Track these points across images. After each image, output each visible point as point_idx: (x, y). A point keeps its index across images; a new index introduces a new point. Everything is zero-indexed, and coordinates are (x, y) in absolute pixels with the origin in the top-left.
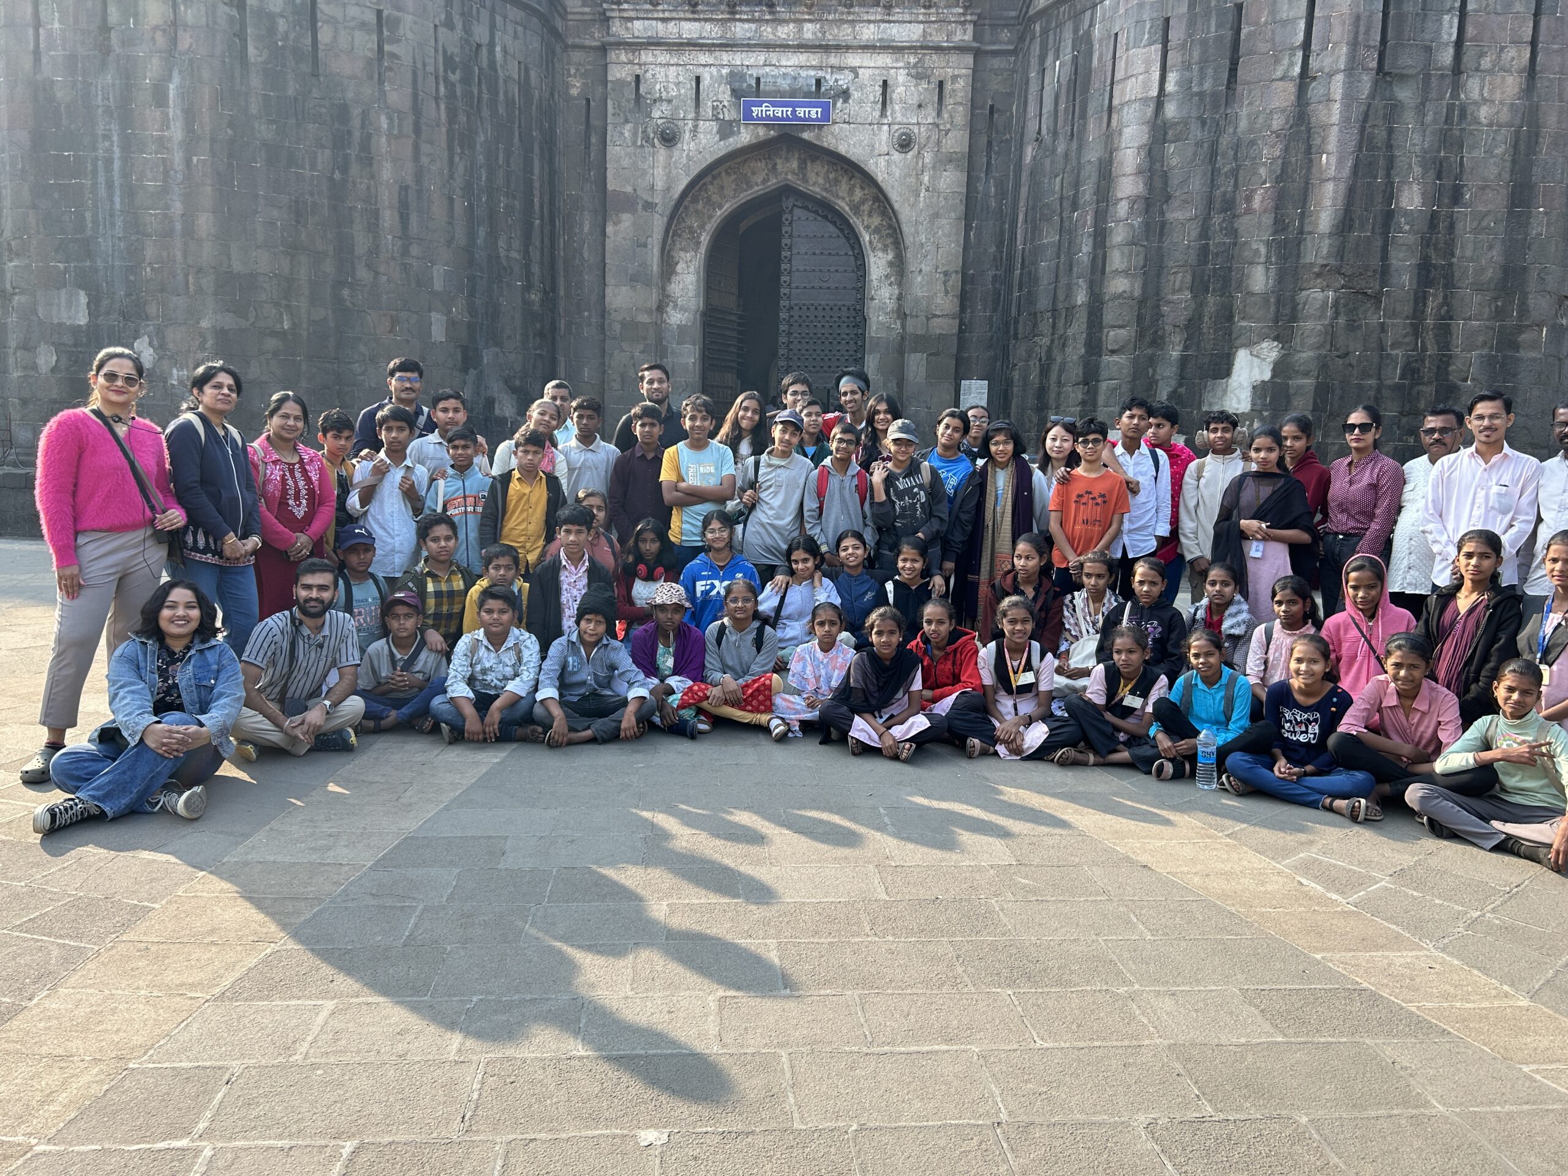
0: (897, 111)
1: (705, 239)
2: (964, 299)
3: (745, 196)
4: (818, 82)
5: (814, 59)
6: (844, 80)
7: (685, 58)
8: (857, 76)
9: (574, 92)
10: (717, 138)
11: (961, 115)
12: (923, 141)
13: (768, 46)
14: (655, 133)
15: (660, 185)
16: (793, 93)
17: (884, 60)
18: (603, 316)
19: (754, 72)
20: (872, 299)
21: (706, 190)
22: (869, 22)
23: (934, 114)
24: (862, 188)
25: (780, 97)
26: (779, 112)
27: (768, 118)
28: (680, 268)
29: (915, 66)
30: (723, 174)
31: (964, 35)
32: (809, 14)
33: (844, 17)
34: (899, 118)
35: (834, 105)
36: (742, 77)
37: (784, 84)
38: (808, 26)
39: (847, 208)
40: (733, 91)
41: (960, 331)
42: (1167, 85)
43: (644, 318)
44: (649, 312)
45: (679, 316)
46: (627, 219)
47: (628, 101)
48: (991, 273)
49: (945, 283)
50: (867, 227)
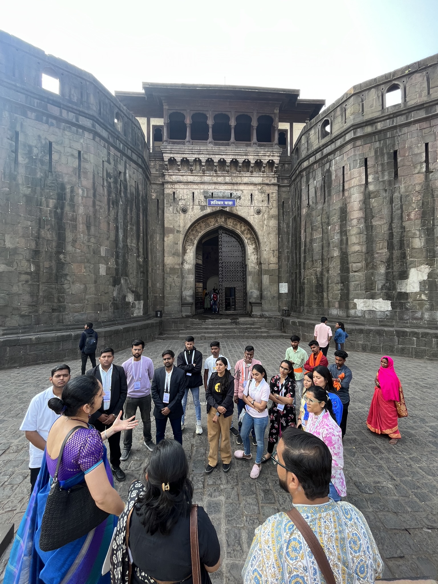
0: (255, 202)
1: (196, 242)
2: (279, 258)
3: (208, 229)
4: (231, 194)
5: (229, 187)
6: (239, 193)
7: (189, 187)
8: (243, 192)
9: (153, 197)
10: (200, 211)
11: (275, 204)
12: (264, 211)
13: (215, 183)
14: (180, 209)
15: (182, 225)
16: (223, 197)
17: (251, 187)
18: (164, 267)
19: (211, 191)
20: (249, 259)
21: (196, 228)
22: (246, 177)
23: (267, 203)
24: (244, 226)
25: (219, 198)
26: (219, 203)
27: (216, 204)
28: (188, 251)
29: (260, 189)
30: (201, 223)
31: (275, 181)
32: (228, 174)
33: (238, 175)
34: (256, 204)
35: (236, 201)
36: (207, 192)
37: (221, 195)
38: (227, 178)
39: (240, 232)
40: (205, 197)
41: (279, 268)
42: (368, 180)
43: (177, 267)
44: (179, 264)
45: (188, 266)
46: (171, 236)
47: (171, 200)
48: (286, 250)
49: (273, 253)
50: (246, 238)
